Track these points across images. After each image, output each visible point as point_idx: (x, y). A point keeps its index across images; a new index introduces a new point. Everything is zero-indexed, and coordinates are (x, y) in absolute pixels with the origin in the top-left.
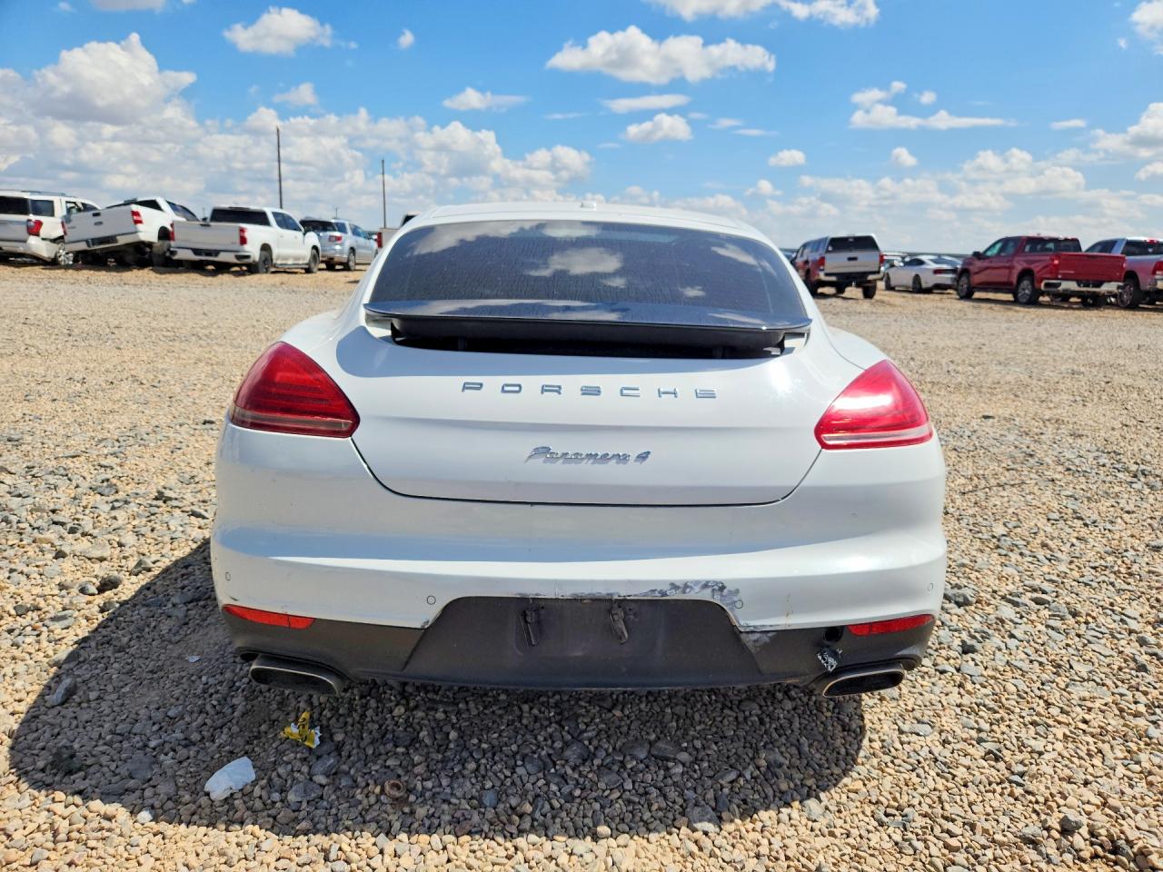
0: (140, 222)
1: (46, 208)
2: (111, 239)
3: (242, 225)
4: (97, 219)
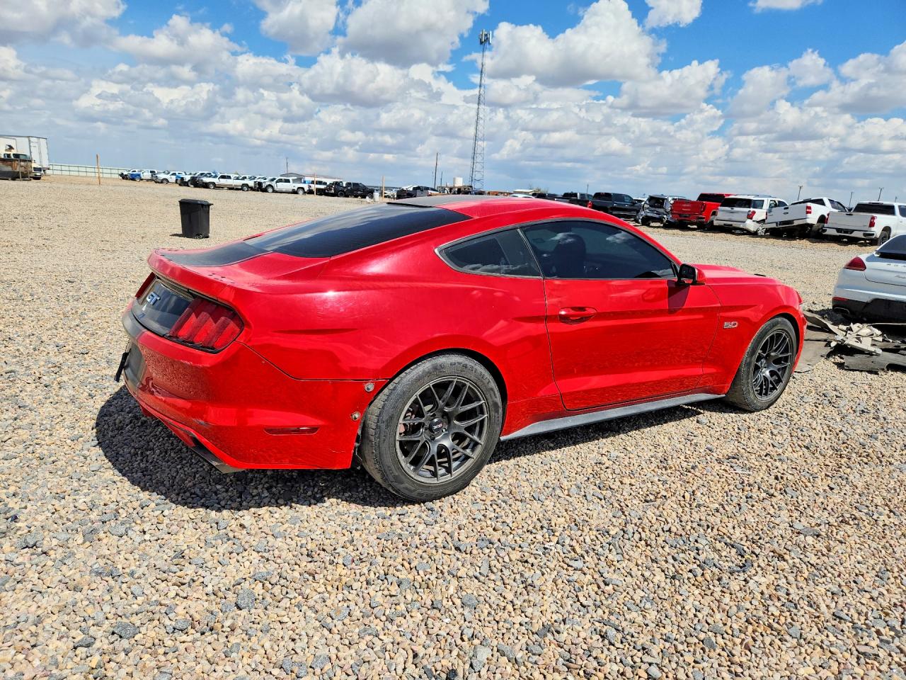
0: (810, 213)
1: (759, 204)
2: (790, 222)
3: (874, 215)
4: (786, 211)
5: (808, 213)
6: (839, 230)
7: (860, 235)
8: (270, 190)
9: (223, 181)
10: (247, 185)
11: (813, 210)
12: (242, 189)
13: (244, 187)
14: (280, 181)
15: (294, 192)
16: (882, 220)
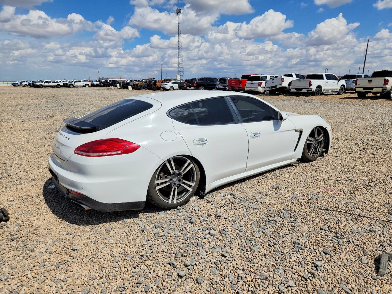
3: (311, 80)
4: (273, 81)
5: (282, 81)
6: (296, 89)
7: (304, 91)
8: (72, 86)
9: (47, 84)
10: (59, 85)
11: (285, 80)
12: (57, 87)
13: (58, 86)
14: (76, 82)
15: (84, 86)
16: (315, 83)
